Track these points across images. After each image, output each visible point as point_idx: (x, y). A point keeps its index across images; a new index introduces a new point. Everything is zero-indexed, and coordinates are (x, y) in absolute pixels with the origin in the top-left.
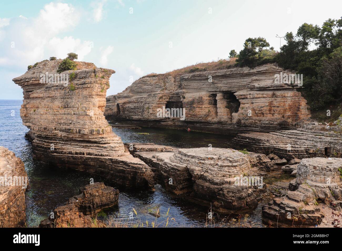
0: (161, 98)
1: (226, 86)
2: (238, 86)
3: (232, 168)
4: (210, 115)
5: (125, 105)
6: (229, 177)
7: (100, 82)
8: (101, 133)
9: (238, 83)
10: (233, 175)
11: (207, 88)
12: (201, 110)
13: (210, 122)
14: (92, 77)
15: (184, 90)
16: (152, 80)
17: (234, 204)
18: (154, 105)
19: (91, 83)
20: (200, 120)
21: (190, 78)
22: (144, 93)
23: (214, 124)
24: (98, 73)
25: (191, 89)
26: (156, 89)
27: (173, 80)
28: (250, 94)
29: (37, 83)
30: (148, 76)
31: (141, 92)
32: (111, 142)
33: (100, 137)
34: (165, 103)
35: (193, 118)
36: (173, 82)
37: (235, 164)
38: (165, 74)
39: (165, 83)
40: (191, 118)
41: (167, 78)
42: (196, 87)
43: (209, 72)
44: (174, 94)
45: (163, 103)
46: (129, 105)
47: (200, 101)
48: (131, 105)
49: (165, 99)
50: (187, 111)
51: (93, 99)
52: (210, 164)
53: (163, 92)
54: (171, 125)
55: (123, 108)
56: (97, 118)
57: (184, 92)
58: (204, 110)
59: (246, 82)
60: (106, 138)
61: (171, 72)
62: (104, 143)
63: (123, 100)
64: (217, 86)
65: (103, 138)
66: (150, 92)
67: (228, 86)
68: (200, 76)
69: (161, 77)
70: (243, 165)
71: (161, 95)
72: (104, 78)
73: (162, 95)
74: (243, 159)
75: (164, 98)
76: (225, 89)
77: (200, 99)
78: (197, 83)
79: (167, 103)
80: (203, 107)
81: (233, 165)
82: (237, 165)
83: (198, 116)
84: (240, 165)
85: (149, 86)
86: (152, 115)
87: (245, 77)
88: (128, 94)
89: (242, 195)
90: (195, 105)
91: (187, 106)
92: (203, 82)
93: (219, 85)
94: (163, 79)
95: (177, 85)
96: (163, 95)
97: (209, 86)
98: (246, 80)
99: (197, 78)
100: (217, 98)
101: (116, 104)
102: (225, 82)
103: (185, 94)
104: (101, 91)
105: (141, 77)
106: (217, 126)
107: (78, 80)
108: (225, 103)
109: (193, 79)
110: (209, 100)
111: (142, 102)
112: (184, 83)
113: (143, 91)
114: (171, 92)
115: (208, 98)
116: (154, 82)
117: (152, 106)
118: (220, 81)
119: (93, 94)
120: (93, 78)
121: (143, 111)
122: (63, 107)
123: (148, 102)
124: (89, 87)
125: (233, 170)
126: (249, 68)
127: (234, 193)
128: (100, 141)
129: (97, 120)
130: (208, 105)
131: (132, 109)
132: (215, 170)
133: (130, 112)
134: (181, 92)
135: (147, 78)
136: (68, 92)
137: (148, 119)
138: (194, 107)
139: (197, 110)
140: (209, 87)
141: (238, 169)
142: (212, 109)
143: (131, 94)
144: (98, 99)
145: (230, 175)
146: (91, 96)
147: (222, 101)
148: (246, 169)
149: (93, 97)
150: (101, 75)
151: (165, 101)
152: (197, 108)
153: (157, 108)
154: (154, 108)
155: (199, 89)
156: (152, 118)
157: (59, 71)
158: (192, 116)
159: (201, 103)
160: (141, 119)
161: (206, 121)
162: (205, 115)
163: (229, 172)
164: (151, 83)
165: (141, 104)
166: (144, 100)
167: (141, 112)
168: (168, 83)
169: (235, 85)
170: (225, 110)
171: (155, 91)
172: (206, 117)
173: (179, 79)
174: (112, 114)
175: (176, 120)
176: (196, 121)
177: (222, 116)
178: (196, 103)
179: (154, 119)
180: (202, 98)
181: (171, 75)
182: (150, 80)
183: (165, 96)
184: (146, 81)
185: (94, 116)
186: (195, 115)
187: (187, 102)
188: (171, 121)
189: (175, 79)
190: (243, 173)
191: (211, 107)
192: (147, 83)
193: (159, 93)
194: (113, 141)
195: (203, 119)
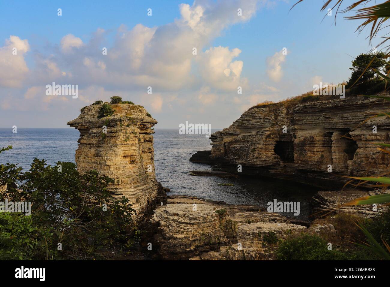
0: (268, 136)
1: (342, 122)
2: (353, 121)
3: (189, 226)
4: (324, 162)
5: (231, 145)
6: (181, 234)
7: (125, 131)
8: (116, 183)
9: (354, 118)
10: (185, 232)
11: (323, 124)
12: (312, 155)
14: (118, 125)
15: (296, 127)
16: (262, 112)
17: (164, 257)
18: (260, 146)
19: (116, 132)
20: (312, 169)
21: (300, 109)
22: (253, 129)
23: (330, 174)
24: (123, 122)
25: (306, 125)
26: (266, 124)
27: (285, 111)
28: (363, 135)
29: (83, 128)
30: (258, 107)
32: (124, 193)
33: (114, 188)
34: (273, 143)
35: (304, 165)
36: (284, 114)
37: (192, 222)
38: (277, 104)
39: (277, 116)
40: (302, 165)
42: (310, 122)
43: (321, 102)
45: (270, 143)
46: (235, 146)
47: (311, 141)
49: (273, 138)
50: (297, 156)
51: (117, 149)
52: (173, 220)
53: (271, 129)
55: (229, 149)
57: (296, 129)
58: (316, 154)
59: (361, 117)
60: (120, 189)
61: (284, 102)
62: (117, 194)
63: (229, 139)
64: (330, 122)
65: (117, 189)
66: (260, 128)
67: (343, 122)
68: (311, 107)
69: (272, 108)
70: (203, 224)
71: (269, 133)
72: (129, 127)
73: (271, 132)
74: (204, 217)
75: (272, 136)
76: (340, 126)
77: (311, 139)
78: (311, 117)
79: (276, 143)
80: (315, 150)
81: (191, 222)
82: (195, 223)
83: (310, 163)
84: (199, 223)
85: (259, 120)
86: (258, 159)
88: (235, 130)
89: (177, 250)
90: (306, 148)
91: (297, 149)
92: (319, 116)
93: (334, 120)
94: (274, 111)
95: (289, 119)
96: (273, 132)
99: (311, 110)
100: (333, 138)
101: (223, 143)
102: (340, 116)
103: (296, 132)
104: (125, 141)
105: (251, 107)
106: (334, 177)
107: (110, 128)
108: (344, 145)
109: (305, 111)
110: (323, 141)
111: (248, 141)
112: (297, 117)
113: (252, 127)
115: (321, 138)
116: (263, 114)
117: (257, 147)
118: (335, 114)
119: (117, 144)
120: (119, 127)
121: (248, 154)
122: (96, 156)
123: (254, 142)
124: (114, 136)
125: (188, 228)
126: (364, 97)
127: (169, 247)
128: (115, 192)
130: (322, 148)
131: (238, 150)
132: (175, 226)
133: (235, 155)
134: (292, 129)
135: (256, 109)
136: (101, 140)
137: (254, 165)
138: (305, 150)
139: (308, 155)
140: (324, 122)
141: (195, 226)
142: (326, 154)
143: (238, 131)
144: (123, 148)
146: (115, 145)
147: (339, 143)
148: (209, 228)
149: (117, 146)
150: (126, 124)
151: (273, 141)
152: (308, 151)
153: (264, 150)
154: (261, 150)
155: (314, 125)
156: (258, 164)
157: (99, 117)
158: (303, 163)
159: (312, 145)
160: (245, 164)
161: (320, 170)
162: (317, 161)
163: (184, 229)
164: (260, 116)
165: (248, 144)
166: (251, 138)
167: (246, 156)
168: (279, 116)
169: (351, 120)
170: (341, 155)
171: (265, 126)
172: (319, 164)
173: (292, 111)
174: (219, 156)
175: (288, 167)
176: (309, 169)
177: (337, 164)
178: (307, 145)
179: (260, 165)
180: (314, 138)
181: (283, 105)
182: (260, 111)
183: (273, 134)
184: (254, 114)
185: (113, 166)
186: (306, 162)
187: (298, 143)
188: (282, 169)
189: (287, 111)
190: (201, 232)
191: (326, 150)
192: (256, 116)
193: (267, 130)
194: (127, 193)
195: (315, 167)
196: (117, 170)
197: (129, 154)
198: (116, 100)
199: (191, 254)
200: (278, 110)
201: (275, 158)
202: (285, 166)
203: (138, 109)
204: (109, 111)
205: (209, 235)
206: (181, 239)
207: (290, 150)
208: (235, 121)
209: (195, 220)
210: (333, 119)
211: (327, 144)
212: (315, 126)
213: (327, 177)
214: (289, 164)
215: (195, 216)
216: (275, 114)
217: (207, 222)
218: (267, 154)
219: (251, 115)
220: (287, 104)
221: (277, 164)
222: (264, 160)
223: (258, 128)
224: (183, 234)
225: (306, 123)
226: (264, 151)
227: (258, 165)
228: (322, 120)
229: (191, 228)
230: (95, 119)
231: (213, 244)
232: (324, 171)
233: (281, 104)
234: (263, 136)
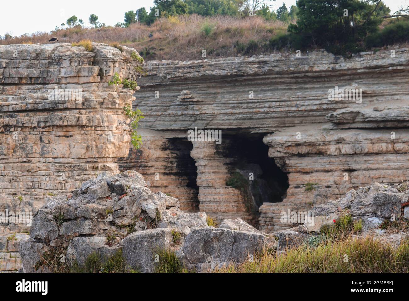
1: (232, 114)
2: (281, 112)
9: (283, 103)
14: (89, 79)
19: (88, 107)
28: (339, 141)
43: (168, 64)
59: (318, 102)
64: (198, 112)
67: (239, 113)
77: (133, 156)
87: (305, 83)
97: (159, 110)
98: (314, 93)
102: (232, 98)
108: (223, 169)
110: (166, 159)
118: (211, 94)
120: (93, 87)
124: (80, 123)
126: (332, 56)
140: (160, 113)
169: (272, 110)
177: (220, 214)
180: (141, 152)
210: (205, 107)
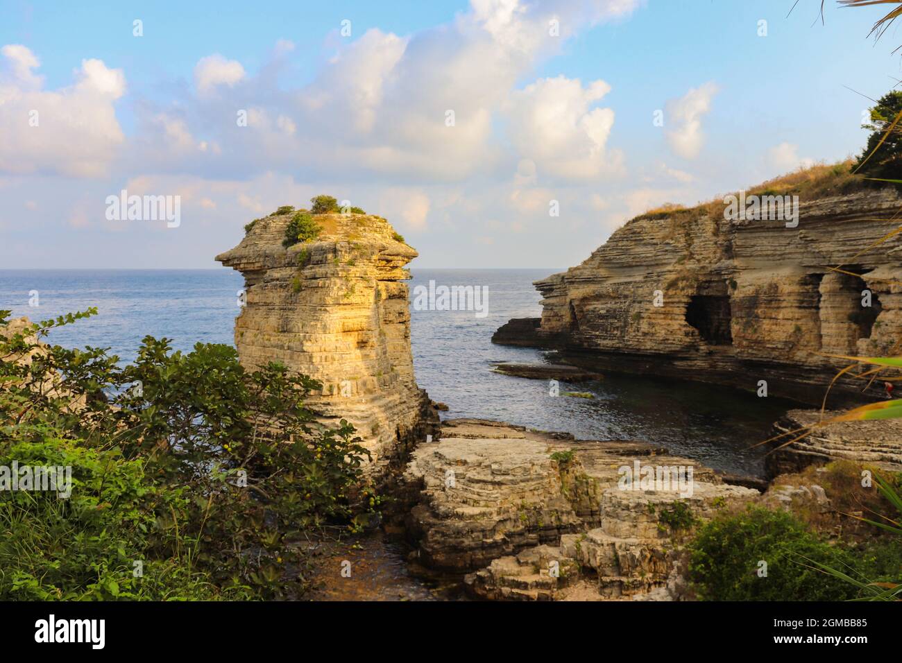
0: (673, 284)
1: (844, 251)
3: (490, 487)
4: (801, 343)
5: (585, 305)
6: (473, 506)
7: (345, 274)
8: (325, 391)
9: (872, 241)
10: (481, 502)
11: (800, 256)
12: (774, 327)
13: (802, 365)
14: (329, 261)
15: (736, 262)
16: (657, 230)
17: (434, 558)
18: (653, 308)
20: (773, 358)
21: (747, 222)
22: (637, 268)
23: (816, 372)
24: (340, 253)
25: (759, 258)
26: (667, 257)
27: (710, 227)
28: (895, 279)
29: (252, 269)
30: (649, 217)
31: (631, 266)
32: (344, 413)
33: (322, 402)
34: (683, 300)
35: (755, 350)
36: (709, 234)
37: (498, 479)
38: (693, 209)
39: (692, 239)
40: (750, 351)
41: (696, 221)
42: (769, 252)
44: (711, 271)
45: (676, 300)
46: (596, 306)
47: (772, 296)
48: (600, 307)
49: (683, 289)
50: (740, 329)
51: (327, 315)
53: (679, 267)
54: (700, 372)
55: (582, 314)
56: (326, 359)
57: (735, 267)
58: (783, 325)
59: (890, 239)
60: (335, 404)
61: (709, 205)
62: (329, 415)
63: (581, 290)
64: (817, 250)
65: (329, 404)
66: (652, 265)
67: (848, 251)
69: (681, 220)
70: (523, 484)
71: (673, 276)
72: (354, 265)
73: (678, 276)
74: (525, 468)
75: (681, 285)
76: (841, 259)
77: (772, 291)
78: (771, 240)
79: (690, 301)
80: (781, 316)
81: (496, 480)
82: (504, 482)
83: (768, 346)
84: (513, 482)
85: (650, 248)
86: (648, 337)
88: (594, 270)
89: (463, 542)
90: (759, 311)
91: (738, 314)
92: (789, 237)
93: (825, 247)
94: (685, 226)
95: (720, 244)
96: (682, 274)
97: (801, 248)
98: (890, 229)
99: (770, 225)
100: (822, 289)
101: (568, 300)
102: (841, 236)
103: (737, 275)
104: (345, 296)
105: (633, 217)
106: (824, 378)
107: (311, 268)
108: (847, 304)
109: (756, 226)
110: (799, 294)
111: (626, 297)
112: (738, 240)
113: (634, 264)
114: (703, 268)
115: (796, 288)
116: (661, 234)
117: (647, 310)
118: (828, 232)
119: (327, 303)
120: (331, 266)
121: (625, 326)
122: (280, 330)
123: (639, 299)
124: (320, 285)
125: (489, 492)
126: (896, 194)
127: (447, 535)
128: (323, 412)
129: (324, 363)
130: (797, 310)
131: (601, 317)
132: (458, 488)
133: (594, 328)
134: (727, 269)
135: (644, 223)
136: (291, 296)
137: (639, 350)
138: (757, 316)
139: (764, 326)
140: (802, 250)
141: (505, 489)
142: (806, 324)
143: (603, 272)
144: (342, 313)
145: (475, 501)
146: (323, 306)
147: (837, 299)
148: (536, 492)
149: (327, 308)
150: (347, 258)
151: (683, 295)
152: (764, 318)
153: (662, 316)
154: (654, 316)
155: (779, 258)
156: (648, 347)
157: (286, 244)
158: (753, 345)
159: (774, 304)
160: (619, 348)
161: (791, 363)
162: (786, 342)
163: (479, 494)
164: (653, 239)
165: (625, 302)
166: (632, 290)
167: (619, 329)
168: (698, 237)
169: (866, 247)
170: (842, 328)
171: (664, 261)
172: (791, 348)
173: (728, 226)
174: (560, 331)
175: (719, 355)
176: (765, 360)
177: (832, 347)
178: (761, 303)
179: (653, 351)
180: (777, 287)
181: (707, 212)
182: (652, 227)
183: (684, 279)
184: (639, 233)
185: (319, 354)
186: (759, 343)
187: (742, 301)
188: (704, 358)
189: (716, 226)
190: (519, 502)
191: (805, 317)
192: (644, 239)
193: (670, 271)
194: (350, 414)
195: (781, 355)
196: (328, 363)
197: (356, 326)
198: (324, 206)
199: (496, 552)
200: (694, 224)
201: (687, 334)
202: (710, 353)
203: (375, 225)
204: (308, 229)
205: (535, 508)
206: (472, 517)
207: (721, 316)
208: (594, 250)
209: (503, 474)
210: (822, 245)
211: (810, 302)
212: (781, 261)
213: (809, 378)
214: (719, 348)
215: (504, 467)
216: (688, 234)
217: (532, 480)
218: (669, 325)
219: (632, 237)
220: (715, 210)
221: (693, 347)
222: (661, 338)
223: (647, 266)
224: (477, 506)
225: (760, 253)
226: (661, 319)
227: (649, 351)
228: (797, 247)
229: (495, 492)
230: (276, 247)
231: (546, 530)
232: (801, 363)
233: (702, 211)
234: (660, 285)
